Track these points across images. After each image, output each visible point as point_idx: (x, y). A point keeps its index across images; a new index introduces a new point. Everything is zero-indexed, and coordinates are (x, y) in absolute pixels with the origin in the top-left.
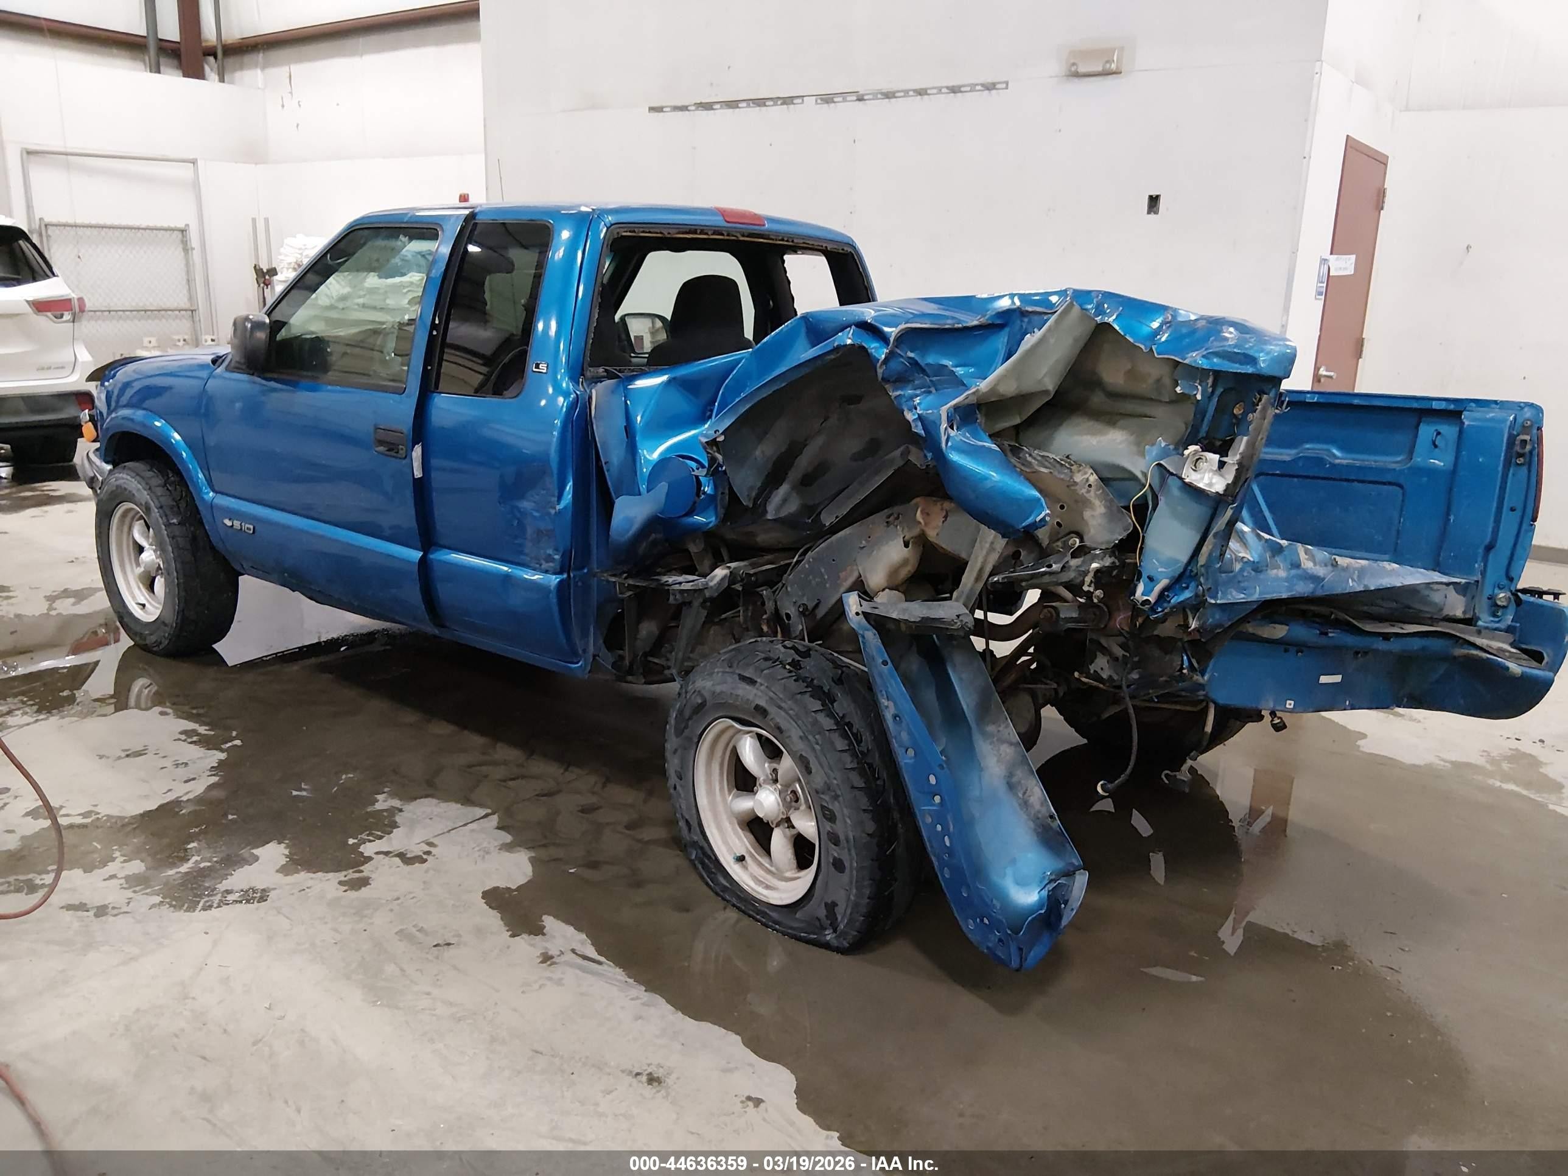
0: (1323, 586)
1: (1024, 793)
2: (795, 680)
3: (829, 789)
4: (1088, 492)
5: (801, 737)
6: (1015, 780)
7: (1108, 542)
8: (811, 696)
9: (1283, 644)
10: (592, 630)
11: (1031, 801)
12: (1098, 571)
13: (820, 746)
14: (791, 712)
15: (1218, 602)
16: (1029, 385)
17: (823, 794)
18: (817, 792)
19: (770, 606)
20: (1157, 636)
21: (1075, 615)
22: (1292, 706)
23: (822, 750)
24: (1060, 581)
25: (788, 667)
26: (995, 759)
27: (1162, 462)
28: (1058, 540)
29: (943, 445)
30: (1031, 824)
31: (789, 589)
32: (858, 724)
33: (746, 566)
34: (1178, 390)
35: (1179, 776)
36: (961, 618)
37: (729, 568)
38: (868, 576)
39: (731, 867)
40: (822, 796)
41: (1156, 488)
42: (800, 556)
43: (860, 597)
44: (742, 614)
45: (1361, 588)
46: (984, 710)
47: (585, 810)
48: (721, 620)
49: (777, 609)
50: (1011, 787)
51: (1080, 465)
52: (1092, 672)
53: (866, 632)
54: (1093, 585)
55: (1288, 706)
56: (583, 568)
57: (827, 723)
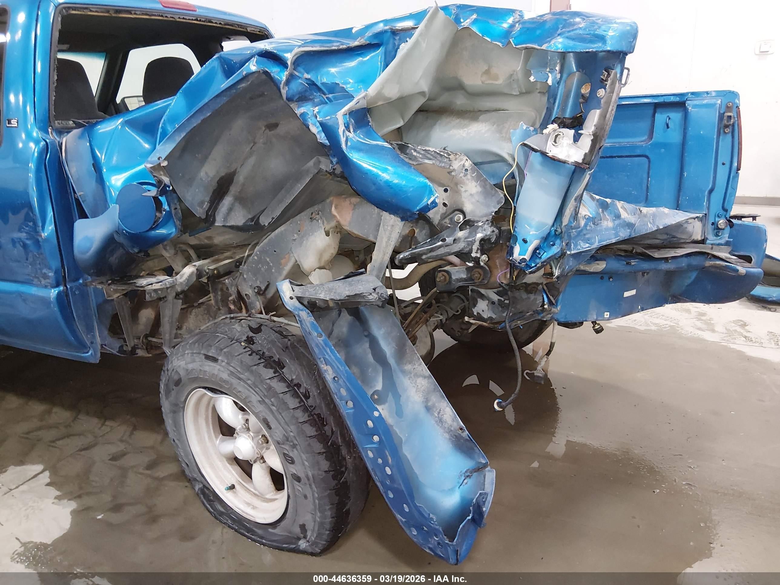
0: (635, 229)
1: (439, 413)
2: (250, 355)
3: (288, 440)
4: (465, 175)
5: (259, 401)
6: (430, 404)
7: (486, 215)
8: (265, 367)
9: (602, 275)
10: (95, 324)
11: (444, 418)
12: (482, 240)
13: (276, 407)
14: (249, 382)
15: (573, 252)
16: (409, 88)
17: (283, 444)
18: (279, 443)
19: (233, 290)
20: (525, 283)
21: (464, 276)
22: (608, 316)
23: (278, 410)
24: (452, 252)
25: (243, 344)
26: (414, 390)
27: (526, 142)
28: (446, 217)
29: (343, 146)
30: (447, 436)
31: (245, 276)
32: (306, 384)
33: (209, 263)
34: (532, 79)
35: (536, 373)
36: (377, 290)
37: (195, 266)
38: (302, 260)
39: (223, 495)
40: (283, 446)
41: (522, 165)
42: (249, 251)
43: (291, 283)
44: (211, 298)
45: (655, 228)
46: (401, 354)
47: (114, 458)
48: (199, 304)
49: (239, 293)
50: (428, 409)
51: (456, 154)
52: (475, 314)
53: (301, 312)
54: (479, 251)
55: (605, 316)
56: (78, 279)
57: (279, 387)
